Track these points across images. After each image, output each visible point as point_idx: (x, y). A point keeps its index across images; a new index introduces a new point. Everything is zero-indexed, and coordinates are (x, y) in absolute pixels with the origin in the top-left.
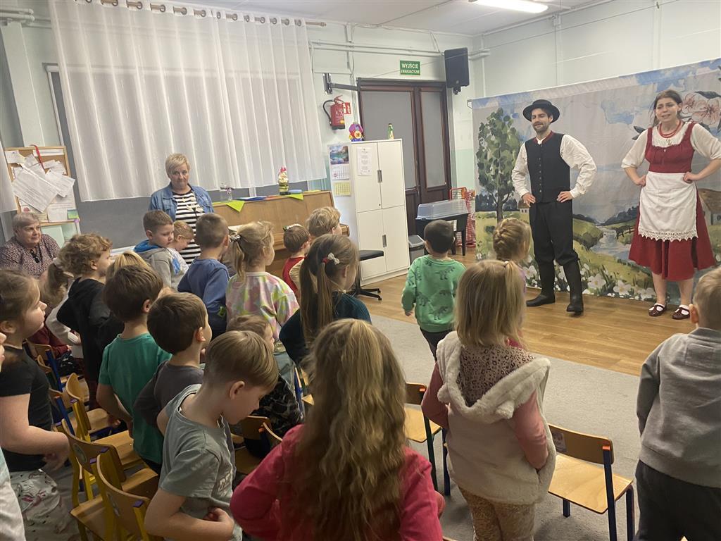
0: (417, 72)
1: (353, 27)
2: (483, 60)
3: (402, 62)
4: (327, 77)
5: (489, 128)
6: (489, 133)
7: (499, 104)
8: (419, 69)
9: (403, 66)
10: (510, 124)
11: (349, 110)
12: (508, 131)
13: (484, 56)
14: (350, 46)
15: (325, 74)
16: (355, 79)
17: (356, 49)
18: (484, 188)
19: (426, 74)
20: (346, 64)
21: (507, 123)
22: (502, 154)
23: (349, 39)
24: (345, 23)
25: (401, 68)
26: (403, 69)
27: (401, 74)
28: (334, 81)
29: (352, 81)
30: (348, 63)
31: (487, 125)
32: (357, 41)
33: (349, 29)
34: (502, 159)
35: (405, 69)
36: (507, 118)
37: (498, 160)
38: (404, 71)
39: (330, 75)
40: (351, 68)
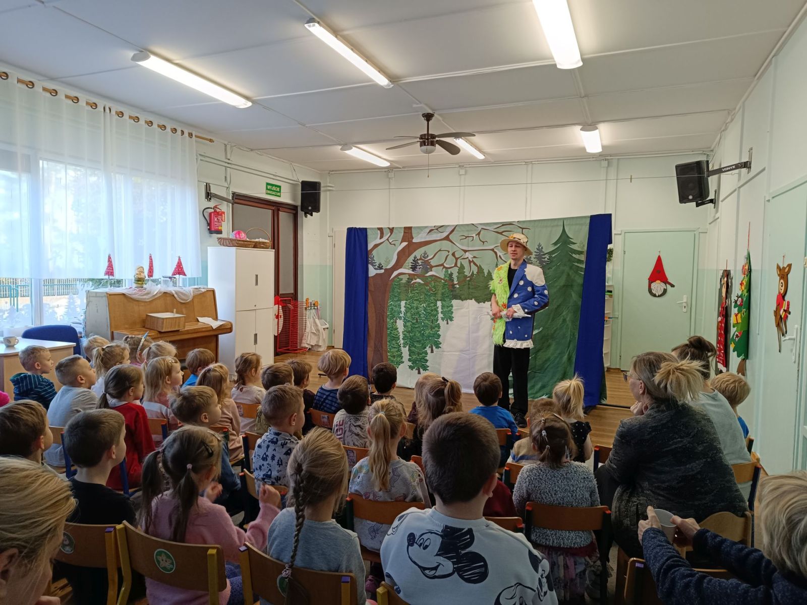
0: (278, 194)
1: (231, 147)
2: (328, 192)
3: (268, 184)
4: (208, 186)
8: (280, 192)
9: (269, 187)
11: (223, 218)
13: (329, 190)
14: (228, 163)
15: (207, 184)
16: (231, 193)
17: (233, 166)
19: (285, 198)
20: (224, 178)
23: (229, 157)
24: (226, 143)
25: (267, 189)
27: (267, 194)
28: (213, 191)
29: (228, 194)
30: (226, 177)
32: (234, 159)
33: (228, 147)
35: (270, 190)
38: (269, 192)
39: (211, 185)
40: (229, 183)
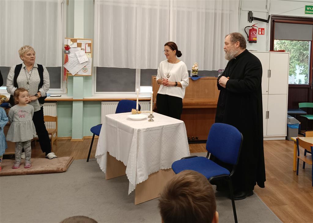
3: (307, 6)
4: (250, 13)
9: (308, 8)
11: (263, 32)
15: (250, 11)
16: (270, 16)
20: (265, 6)
25: (306, 10)
26: (308, 10)
27: (306, 13)
28: (255, 15)
29: (268, 16)
30: (266, 6)
35: (309, 10)
38: (308, 12)
39: (253, 12)
40: (268, 9)
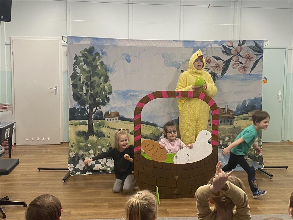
5: (82, 59)
6: (82, 62)
7: (91, 43)
10: (99, 58)
12: (98, 63)
18: (77, 103)
21: (97, 57)
22: (93, 79)
31: (80, 56)
34: (92, 82)
36: (97, 54)
37: (89, 83)
